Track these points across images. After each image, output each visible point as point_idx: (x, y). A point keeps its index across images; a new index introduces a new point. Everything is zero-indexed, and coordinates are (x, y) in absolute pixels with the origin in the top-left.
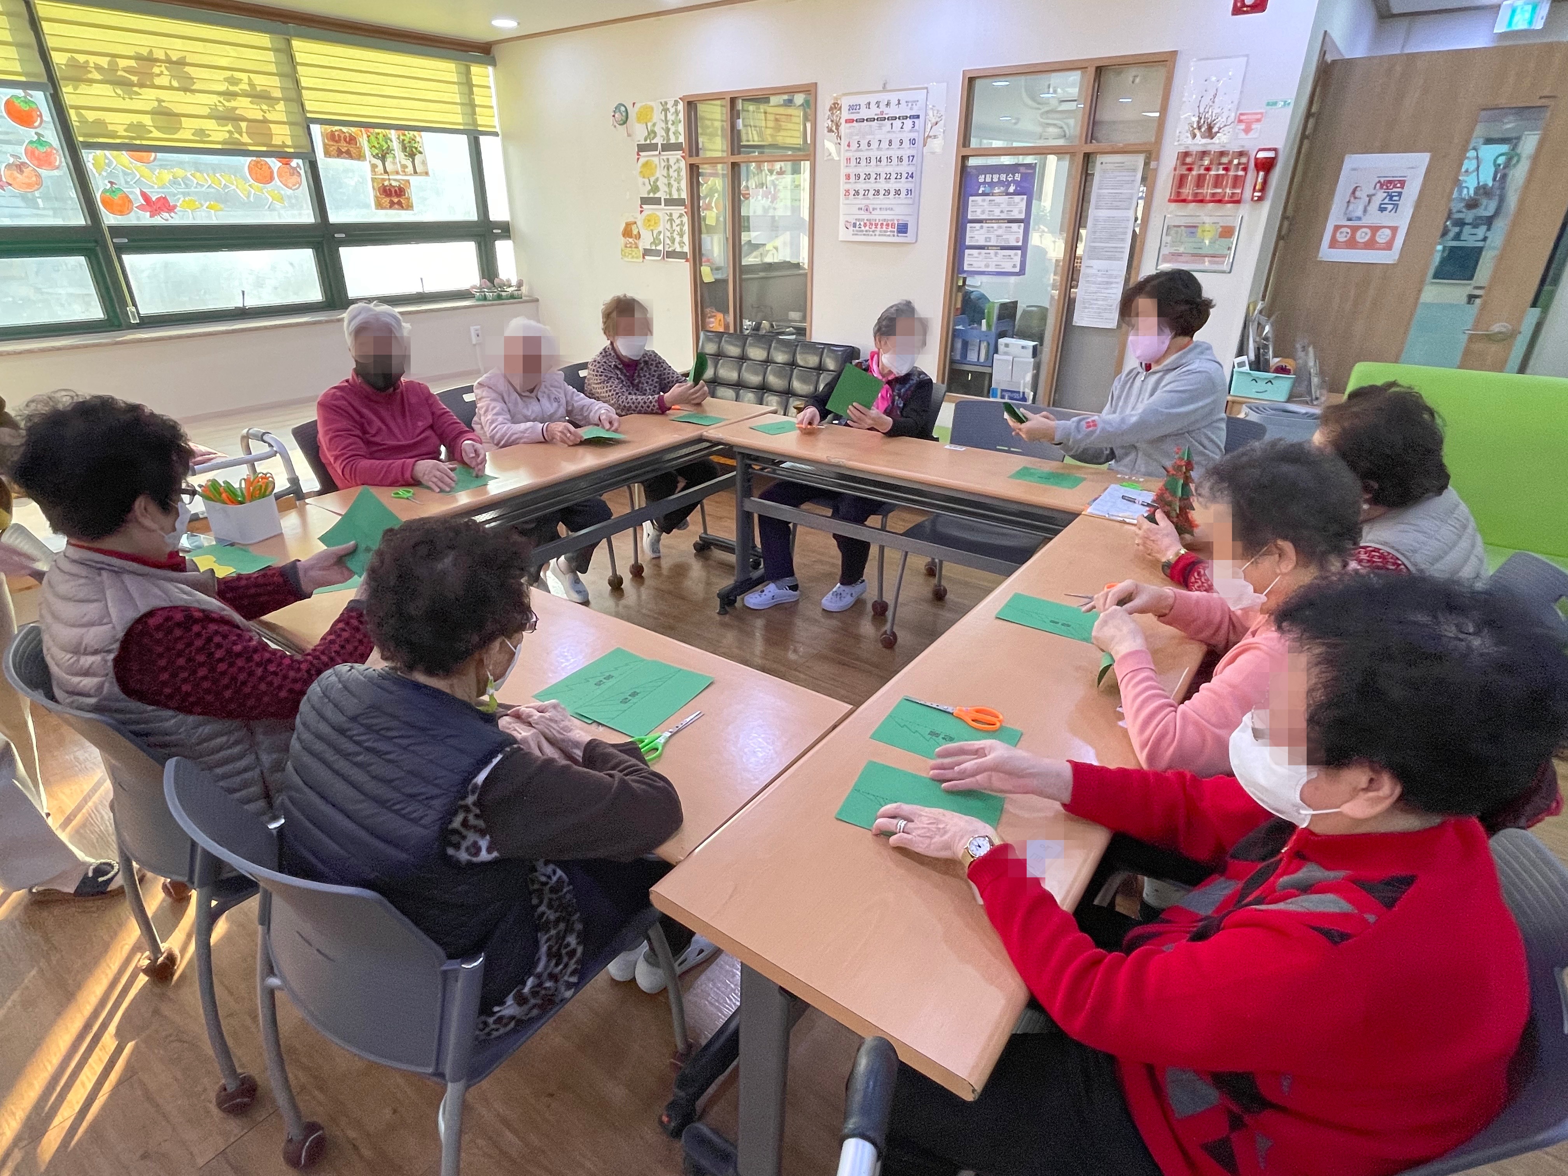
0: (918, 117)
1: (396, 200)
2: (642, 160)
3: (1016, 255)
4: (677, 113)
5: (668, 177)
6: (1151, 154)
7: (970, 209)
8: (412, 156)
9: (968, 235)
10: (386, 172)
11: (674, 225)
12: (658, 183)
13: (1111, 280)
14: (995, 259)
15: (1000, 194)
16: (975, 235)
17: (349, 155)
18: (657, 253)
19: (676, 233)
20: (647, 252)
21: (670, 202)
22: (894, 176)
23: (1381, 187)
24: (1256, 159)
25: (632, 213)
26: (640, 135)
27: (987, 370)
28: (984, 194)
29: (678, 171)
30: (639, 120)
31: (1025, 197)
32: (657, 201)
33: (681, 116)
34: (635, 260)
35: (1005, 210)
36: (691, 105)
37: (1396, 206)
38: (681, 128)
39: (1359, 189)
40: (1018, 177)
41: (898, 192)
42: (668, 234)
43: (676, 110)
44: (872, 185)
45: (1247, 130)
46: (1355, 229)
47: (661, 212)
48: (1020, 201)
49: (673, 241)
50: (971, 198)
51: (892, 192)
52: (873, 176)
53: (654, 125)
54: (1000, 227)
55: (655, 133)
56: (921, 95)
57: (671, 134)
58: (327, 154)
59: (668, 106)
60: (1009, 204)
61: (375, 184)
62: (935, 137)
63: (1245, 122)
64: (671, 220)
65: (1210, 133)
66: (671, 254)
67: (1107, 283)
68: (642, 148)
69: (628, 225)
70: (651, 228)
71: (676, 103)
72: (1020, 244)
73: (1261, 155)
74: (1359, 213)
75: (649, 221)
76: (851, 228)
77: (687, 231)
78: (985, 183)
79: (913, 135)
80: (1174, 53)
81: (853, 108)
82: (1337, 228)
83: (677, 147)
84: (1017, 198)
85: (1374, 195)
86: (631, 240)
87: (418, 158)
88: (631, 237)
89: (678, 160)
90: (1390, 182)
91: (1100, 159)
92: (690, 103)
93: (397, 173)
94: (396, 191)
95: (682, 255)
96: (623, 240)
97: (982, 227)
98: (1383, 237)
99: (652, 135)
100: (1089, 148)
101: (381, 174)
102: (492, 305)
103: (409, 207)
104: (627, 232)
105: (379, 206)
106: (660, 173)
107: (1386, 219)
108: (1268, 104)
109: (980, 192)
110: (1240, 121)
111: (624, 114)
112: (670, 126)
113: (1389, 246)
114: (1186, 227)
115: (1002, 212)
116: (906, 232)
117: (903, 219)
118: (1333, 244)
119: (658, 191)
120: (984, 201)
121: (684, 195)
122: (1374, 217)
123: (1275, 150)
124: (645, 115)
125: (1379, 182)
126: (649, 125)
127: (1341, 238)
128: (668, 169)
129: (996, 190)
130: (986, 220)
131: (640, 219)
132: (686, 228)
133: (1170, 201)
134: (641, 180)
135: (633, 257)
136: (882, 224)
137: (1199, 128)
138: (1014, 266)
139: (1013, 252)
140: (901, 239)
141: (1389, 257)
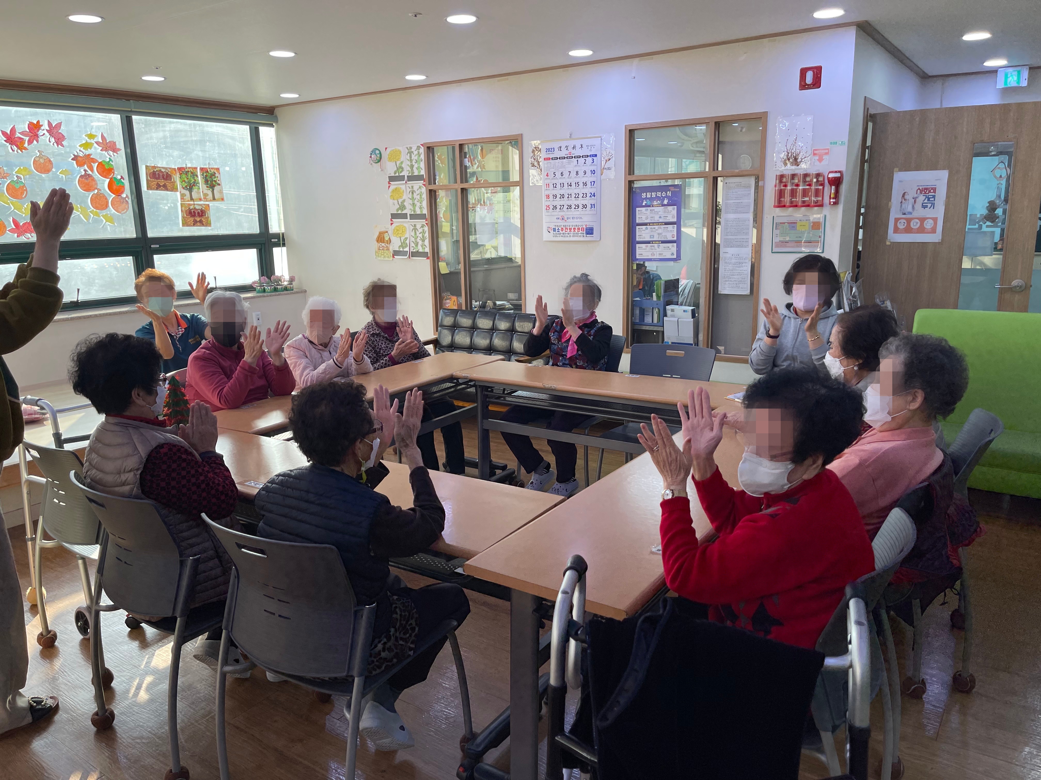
0: (596, 156)
1: (198, 219)
2: (392, 188)
3: (673, 246)
4: (419, 154)
5: (413, 199)
6: (759, 178)
7: (637, 216)
8: (212, 187)
9: (637, 234)
10: (192, 199)
11: (418, 233)
12: (405, 204)
13: (741, 261)
14: (658, 249)
15: (658, 206)
16: (642, 234)
17: (165, 188)
18: (404, 254)
19: (419, 238)
20: (396, 253)
21: (413, 217)
22: (581, 195)
23: (921, 193)
24: (828, 178)
25: (385, 224)
26: (391, 169)
27: (660, 329)
28: (646, 206)
29: (421, 195)
30: (390, 160)
31: (676, 207)
32: (404, 216)
33: (422, 157)
34: (386, 259)
35: (662, 216)
36: (430, 149)
37: (933, 205)
38: (422, 165)
39: (906, 194)
40: (669, 194)
41: (585, 206)
42: (413, 239)
43: (419, 152)
44: (565, 202)
45: (820, 160)
46: (909, 221)
47: (407, 223)
48: (673, 210)
49: (417, 244)
50: (637, 209)
51: (581, 206)
52: (566, 196)
53: (402, 163)
54: (660, 228)
55: (402, 168)
56: (597, 142)
57: (414, 169)
58: (149, 188)
59: (412, 150)
60: (665, 212)
61: (183, 209)
62: (609, 169)
63: (818, 154)
64: (415, 229)
65: (796, 162)
66: (415, 254)
67: (740, 263)
68: (392, 179)
69: (380, 233)
70: (400, 235)
71: (418, 148)
72: (675, 239)
73: (831, 175)
74: (910, 209)
75: (397, 230)
76: (552, 232)
77: (427, 237)
78: (646, 198)
79: (593, 168)
80: (766, 113)
81: (548, 150)
82: (897, 220)
83: (419, 178)
84: (670, 208)
85: (917, 198)
86: (383, 244)
87: (217, 189)
88: (384, 242)
89: (420, 187)
90: (926, 189)
92: (428, 148)
93: (200, 200)
94: (198, 213)
95: (424, 255)
96: (376, 245)
97: (647, 229)
98: (928, 225)
99: (401, 170)
100: (716, 173)
101: (188, 201)
102: (270, 296)
103: (208, 224)
104: (380, 239)
105: (185, 224)
106: (406, 196)
107: (928, 213)
108: (831, 143)
109: (644, 204)
110: (815, 154)
111: (378, 156)
112: (414, 163)
113: (933, 231)
114: (788, 223)
115: (660, 217)
116: (592, 234)
117: (590, 225)
118: (896, 230)
119: (405, 209)
120: (647, 210)
121: (425, 211)
122: (920, 212)
123: (839, 172)
124: (395, 156)
125: (919, 189)
126: (398, 163)
127: (901, 226)
128: (413, 193)
129: (655, 203)
130: (649, 223)
131: (391, 229)
132: (427, 235)
133: (775, 207)
134: (391, 201)
135: (385, 257)
136: (574, 229)
137: (789, 160)
138: (673, 254)
139: (670, 245)
140: (589, 238)
141: (936, 238)
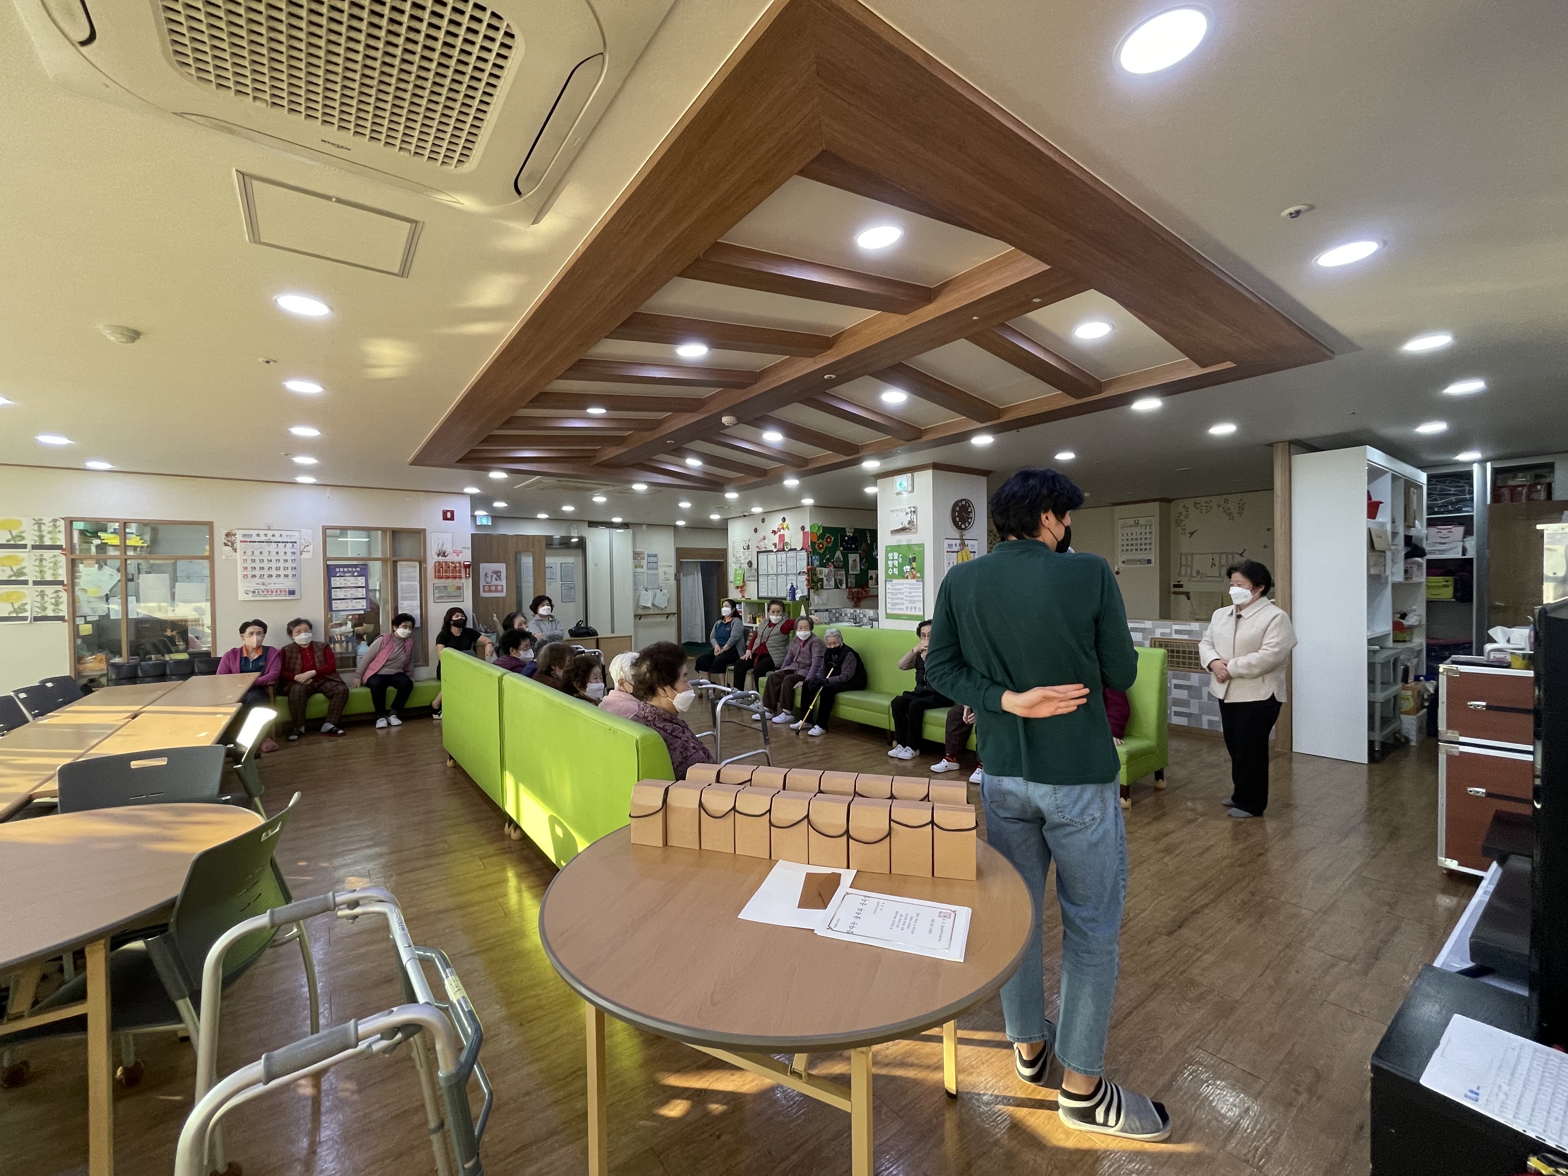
0: (294, 542)
4: (55, 526)
5: (41, 566)
6: (422, 562)
11: (47, 599)
12: (25, 570)
14: (351, 604)
15: (349, 576)
16: (336, 594)
18: (20, 619)
19: (49, 603)
21: (40, 583)
22: (282, 568)
24: (460, 564)
28: (341, 576)
29: (55, 563)
31: (364, 577)
32: (25, 582)
33: (61, 529)
35: (353, 583)
36: (71, 523)
38: (62, 536)
39: (487, 574)
40: (358, 569)
41: (286, 576)
42: (37, 605)
43: (54, 524)
44: (265, 572)
45: (456, 555)
46: (490, 586)
47: (28, 589)
48: (362, 579)
49: (44, 609)
50: (334, 578)
51: (282, 576)
52: (266, 568)
53: (22, 532)
54: (351, 590)
55: (24, 537)
56: (297, 534)
57: (45, 539)
59: (43, 522)
60: (355, 580)
62: (307, 551)
63: (456, 553)
65: (444, 555)
66: (41, 619)
70: (11, 601)
71: (57, 521)
74: (489, 581)
75: (8, 596)
77: (65, 601)
78: (340, 572)
79: (293, 550)
80: (423, 529)
82: (484, 586)
83: (54, 547)
84: (359, 578)
85: (491, 576)
89: (55, 556)
90: (496, 572)
91: (399, 563)
95: (56, 618)
97: (341, 590)
98: (499, 588)
99: (20, 539)
100: (395, 559)
106: (28, 564)
107: (498, 583)
108: (460, 547)
109: (339, 575)
110: (453, 553)
112: (44, 534)
113: (502, 591)
114: (443, 586)
115: (351, 583)
117: (292, 588)
118: (484, 591)
119: (24, 575)
120: (341, 579)
121: (63, 578)
122: (494, 582)
123: (463, 562)
125: (493, 572)
126: (15, 532)
127: (486, 589)
128: (41, 561)
129: (347, 575)
132: (62, 600)
133: (434, 578)
136: (275, 591)
137: (440, 554)
140: (291, 597)
141: (503, 594)
